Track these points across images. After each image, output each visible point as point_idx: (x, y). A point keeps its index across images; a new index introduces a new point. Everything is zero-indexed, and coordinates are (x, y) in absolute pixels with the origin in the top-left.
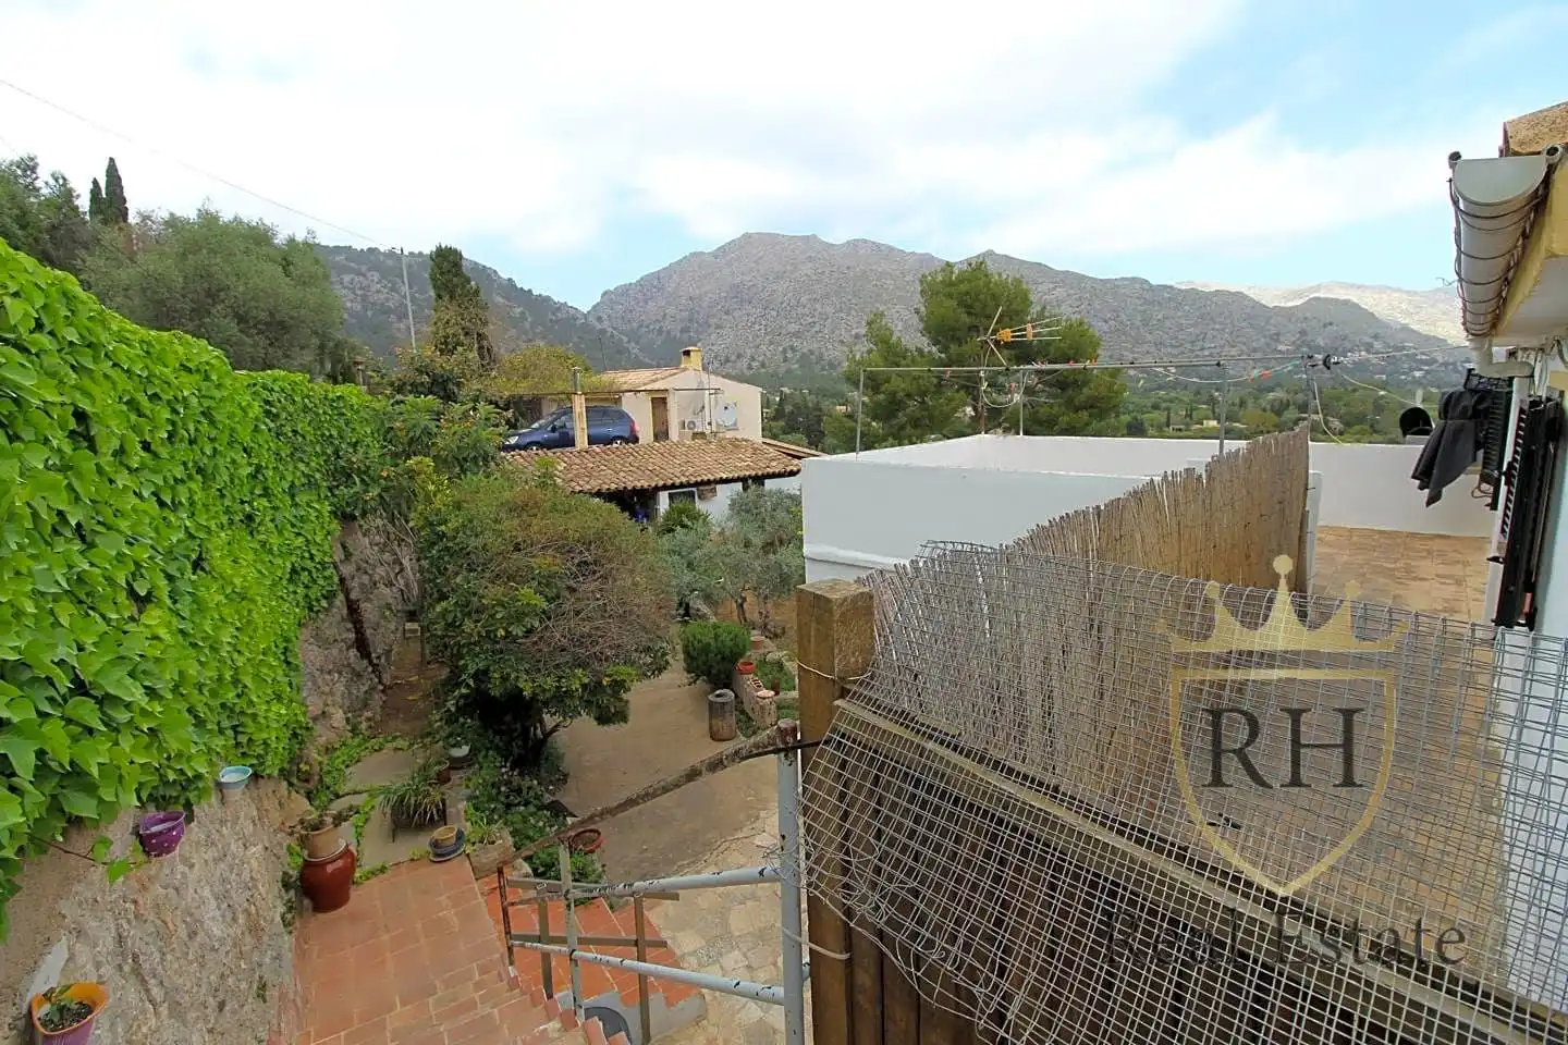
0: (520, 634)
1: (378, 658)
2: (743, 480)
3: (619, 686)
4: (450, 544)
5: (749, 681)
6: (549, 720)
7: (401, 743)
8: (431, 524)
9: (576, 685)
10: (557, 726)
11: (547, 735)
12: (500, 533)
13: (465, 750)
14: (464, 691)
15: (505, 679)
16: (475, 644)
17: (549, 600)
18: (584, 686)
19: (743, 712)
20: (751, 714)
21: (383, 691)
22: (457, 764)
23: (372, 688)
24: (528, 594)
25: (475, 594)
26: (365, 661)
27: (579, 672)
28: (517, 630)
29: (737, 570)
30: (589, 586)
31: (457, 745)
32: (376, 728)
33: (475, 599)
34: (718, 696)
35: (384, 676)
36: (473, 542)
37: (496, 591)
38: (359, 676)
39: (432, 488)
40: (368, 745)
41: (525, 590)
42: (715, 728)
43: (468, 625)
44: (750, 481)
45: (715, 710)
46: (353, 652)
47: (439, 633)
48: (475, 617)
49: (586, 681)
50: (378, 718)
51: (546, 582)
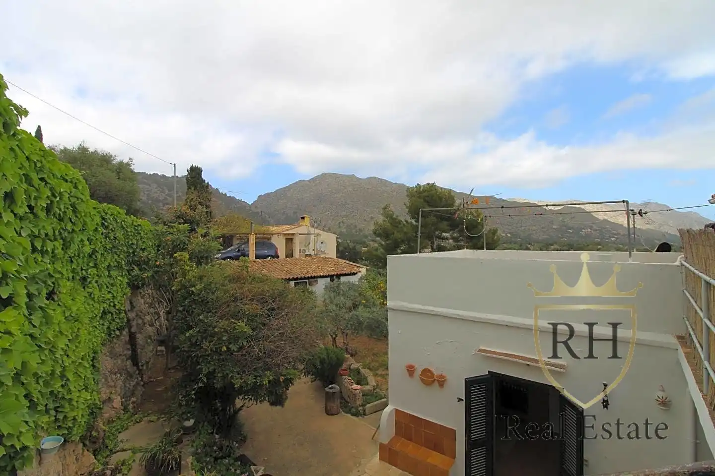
0: (236, 350)
1: (142, 366)
2: (331, 277)
3: (289, 382)
4: (196, 298)
5: (346, 379)
6: (239, 402)
7: (153, 418)
8: (186, 288)
9: (266, 382)
10: (242, 406)
11: (237, 412)
12: (226, 292)
13: (190, 423)
14: (201, 385)
15: (224, 377)
16: (208, 356)
17: (254, 330)
18: (269, 382)
19: (342, 398)
20: (348, 400)
21: (143, 386)
22: (187, 431)
23: (138, 384)
24: (242, 326)
25: (210, 326)
26: (135, 368)
27: (268, 373)
28: (234, 347)
29: (335, 320)
30: (274, 323)
31: (188, 419)
32: (138, 407)
33: (211, 328)
34: (331, 388)
35: (144, 376)
36: (211, 296)
37: (223, 323)
38: (131, 376)
39: (187, 268)
40: (133, 419)
41: (241, 324)
42: (329, 408)
43: (205, 344)
44: (335, 277)
45: (329, 397)
46: (129, 363)
47: (186, 349)
48: (209, 338)
49: (271, 378)
50: (139, 401)
51: (251, 319)
